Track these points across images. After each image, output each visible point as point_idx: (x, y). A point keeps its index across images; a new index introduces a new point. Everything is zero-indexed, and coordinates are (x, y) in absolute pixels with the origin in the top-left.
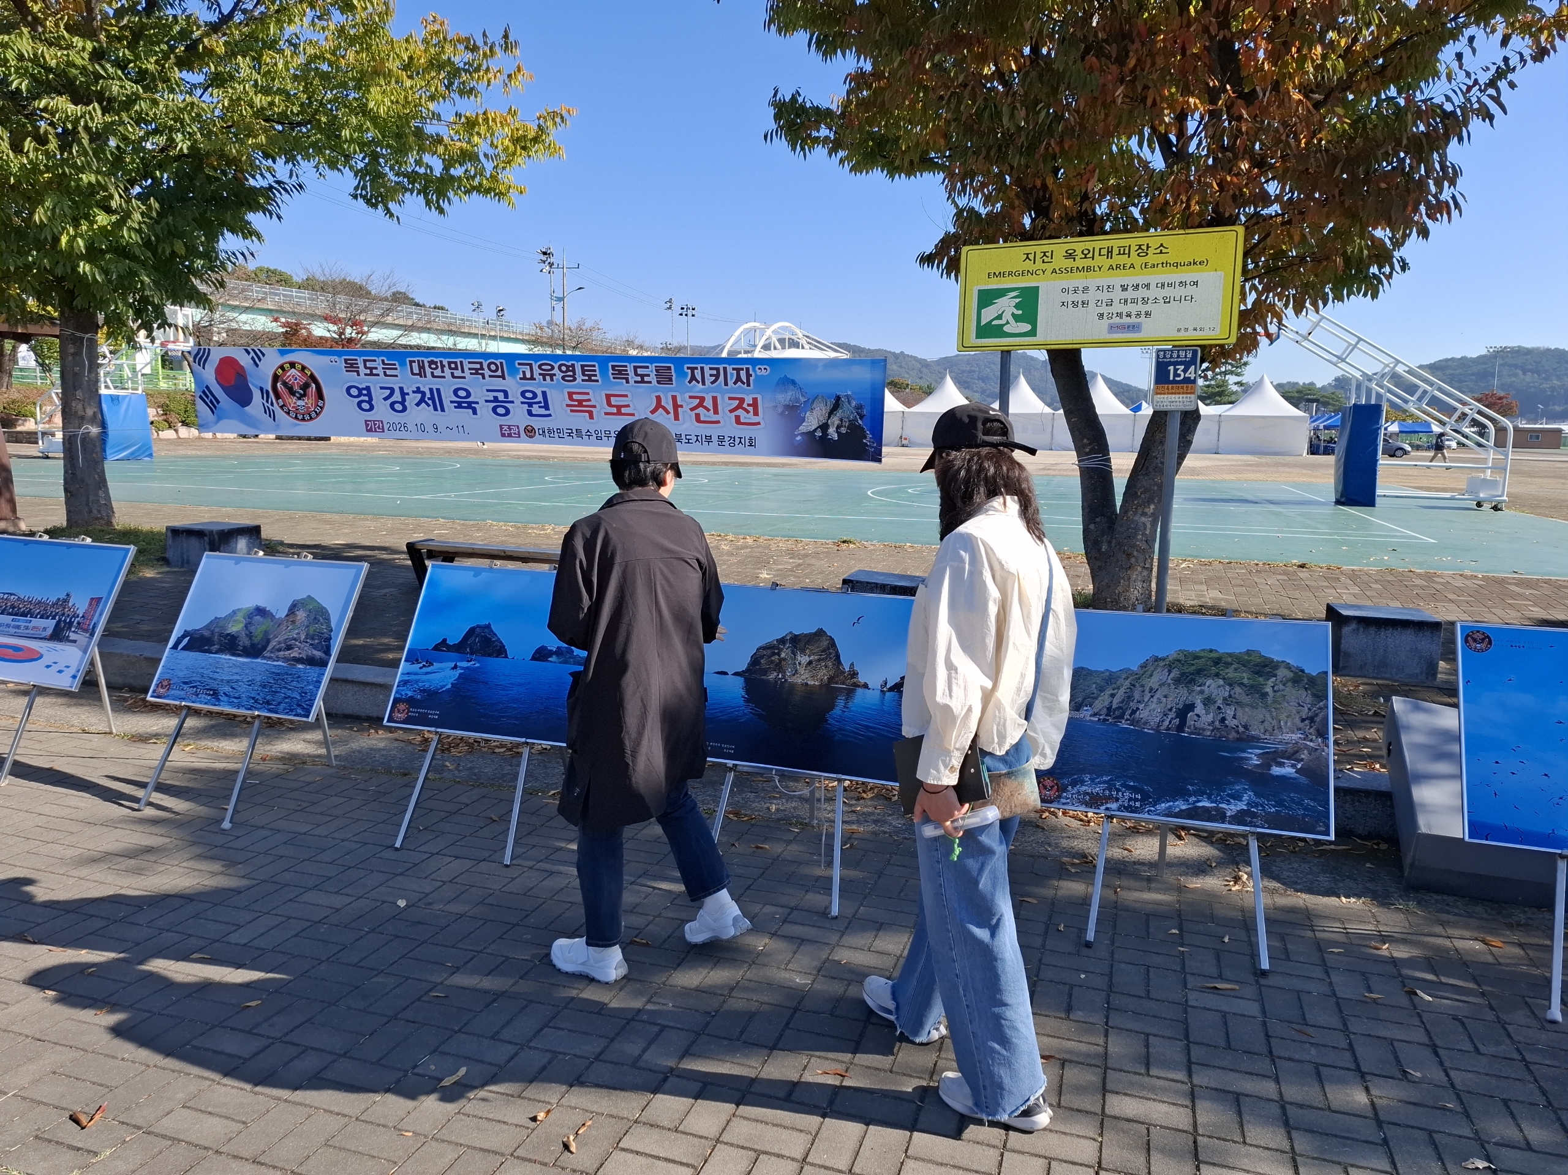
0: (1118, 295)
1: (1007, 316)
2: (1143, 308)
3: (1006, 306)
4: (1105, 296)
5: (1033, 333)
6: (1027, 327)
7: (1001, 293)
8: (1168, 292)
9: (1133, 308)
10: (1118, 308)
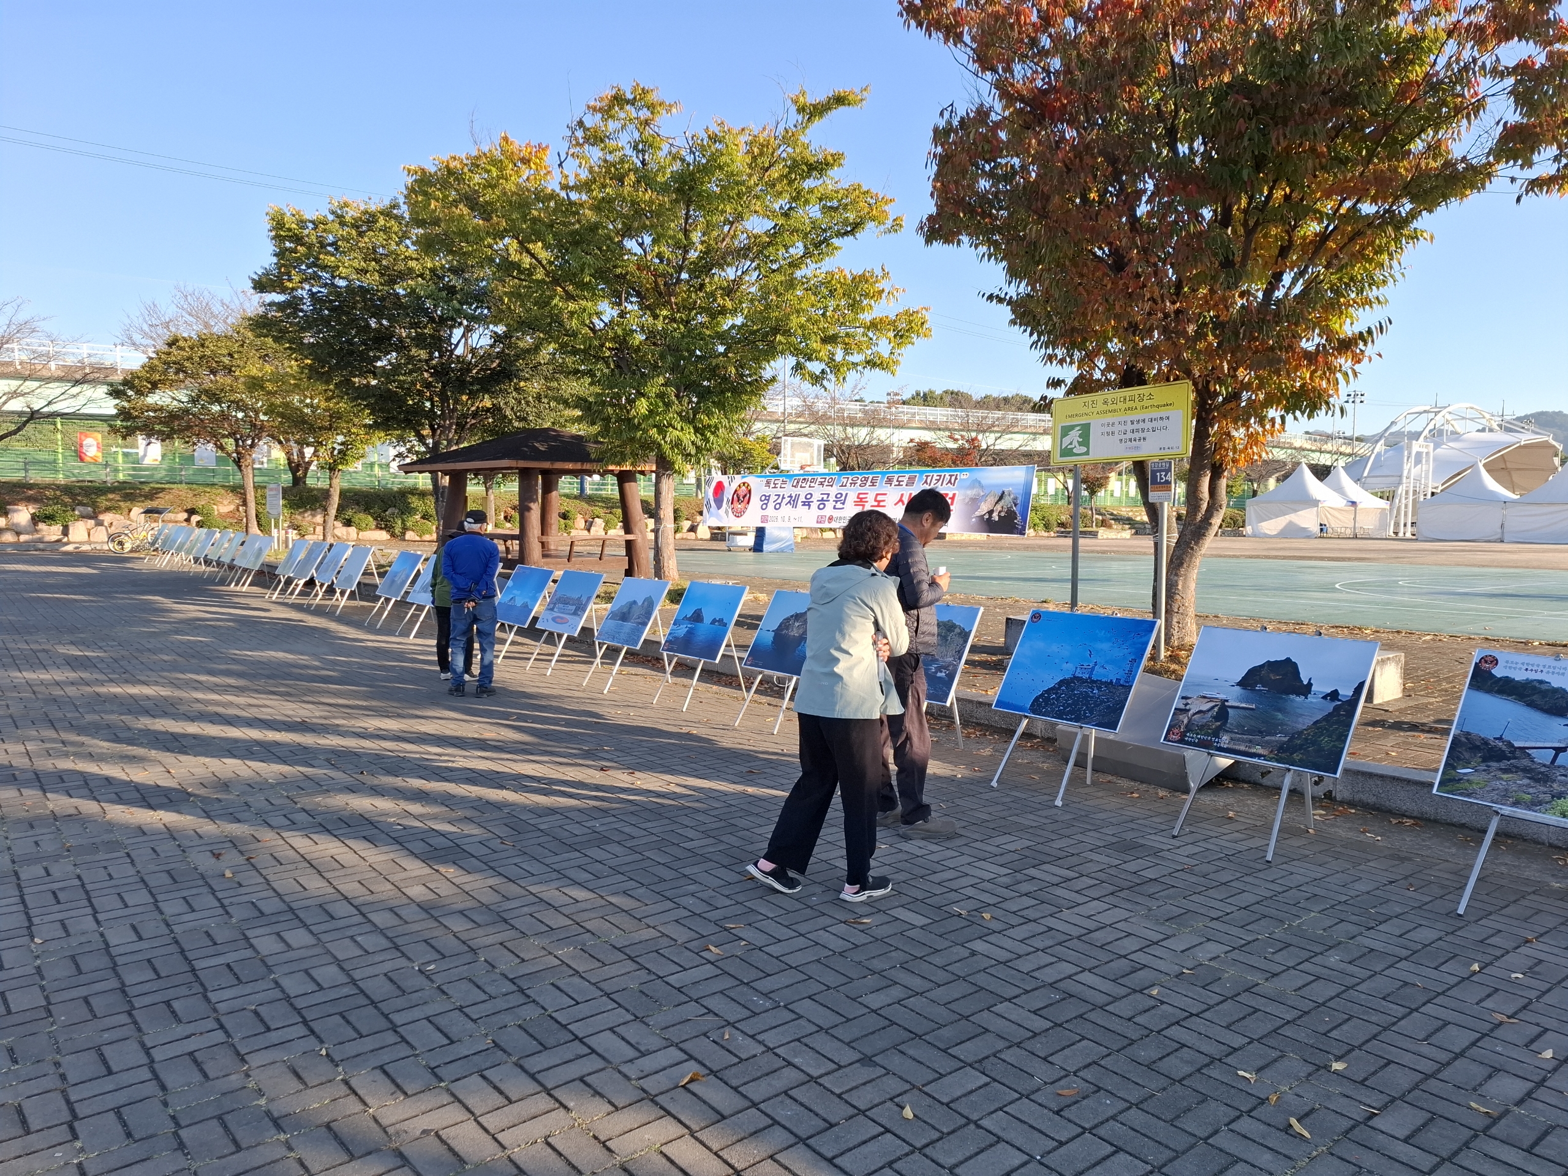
0: (1129, 427)
1: (1075, 443)
2: (1142, 435)
3: (1075, 435)
4: (1122, 428)
5: (1087, 453)
6: (1084, 449)
7: (1072, 427)
8: (1154, 424)
9: (1137, 435)
10: (1129, 435)
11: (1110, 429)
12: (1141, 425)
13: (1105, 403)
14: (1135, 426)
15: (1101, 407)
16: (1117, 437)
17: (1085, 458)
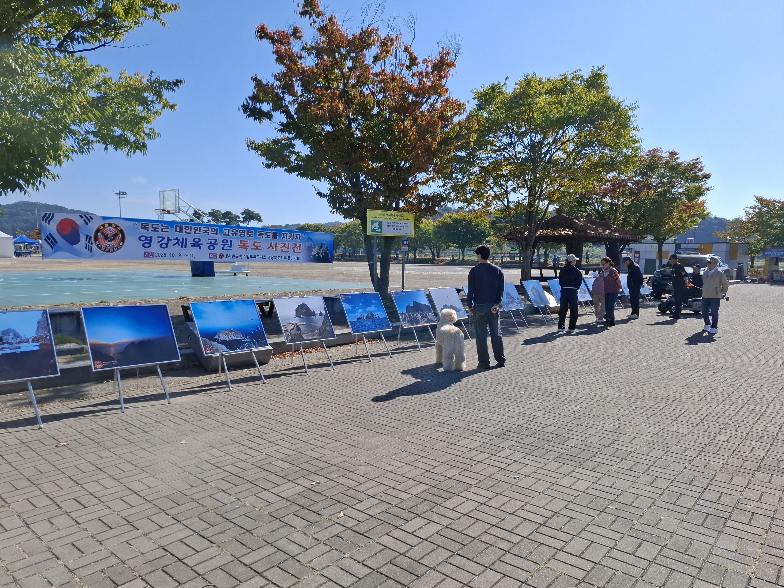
0: (396, 225)
1: (377, 228)
2: (400, 228)
3: (376, 224)
5: (381, 232)
6: (380, 230)
7: (376, 222)
9: (398, 228)
10: (396, 228)
11: (390, 224)
12: (400, 225)
13: (387, 215)
14: (398, 225)
15: (386, 216)
16: (392, 228)
17: (380, 233)
